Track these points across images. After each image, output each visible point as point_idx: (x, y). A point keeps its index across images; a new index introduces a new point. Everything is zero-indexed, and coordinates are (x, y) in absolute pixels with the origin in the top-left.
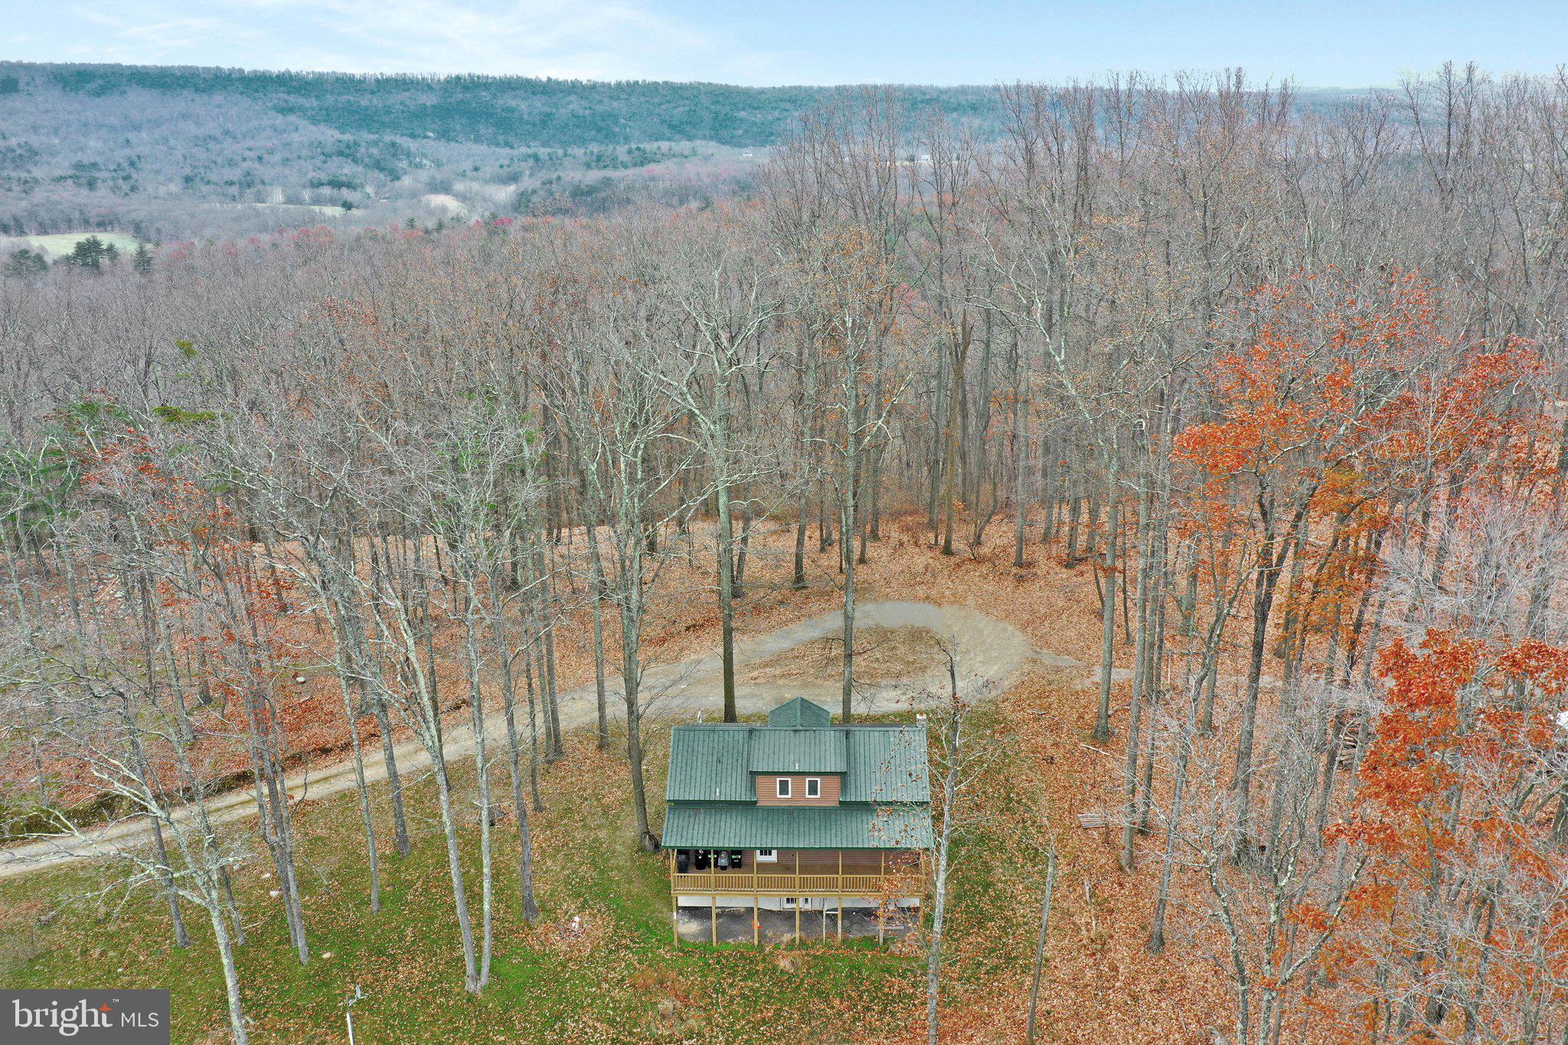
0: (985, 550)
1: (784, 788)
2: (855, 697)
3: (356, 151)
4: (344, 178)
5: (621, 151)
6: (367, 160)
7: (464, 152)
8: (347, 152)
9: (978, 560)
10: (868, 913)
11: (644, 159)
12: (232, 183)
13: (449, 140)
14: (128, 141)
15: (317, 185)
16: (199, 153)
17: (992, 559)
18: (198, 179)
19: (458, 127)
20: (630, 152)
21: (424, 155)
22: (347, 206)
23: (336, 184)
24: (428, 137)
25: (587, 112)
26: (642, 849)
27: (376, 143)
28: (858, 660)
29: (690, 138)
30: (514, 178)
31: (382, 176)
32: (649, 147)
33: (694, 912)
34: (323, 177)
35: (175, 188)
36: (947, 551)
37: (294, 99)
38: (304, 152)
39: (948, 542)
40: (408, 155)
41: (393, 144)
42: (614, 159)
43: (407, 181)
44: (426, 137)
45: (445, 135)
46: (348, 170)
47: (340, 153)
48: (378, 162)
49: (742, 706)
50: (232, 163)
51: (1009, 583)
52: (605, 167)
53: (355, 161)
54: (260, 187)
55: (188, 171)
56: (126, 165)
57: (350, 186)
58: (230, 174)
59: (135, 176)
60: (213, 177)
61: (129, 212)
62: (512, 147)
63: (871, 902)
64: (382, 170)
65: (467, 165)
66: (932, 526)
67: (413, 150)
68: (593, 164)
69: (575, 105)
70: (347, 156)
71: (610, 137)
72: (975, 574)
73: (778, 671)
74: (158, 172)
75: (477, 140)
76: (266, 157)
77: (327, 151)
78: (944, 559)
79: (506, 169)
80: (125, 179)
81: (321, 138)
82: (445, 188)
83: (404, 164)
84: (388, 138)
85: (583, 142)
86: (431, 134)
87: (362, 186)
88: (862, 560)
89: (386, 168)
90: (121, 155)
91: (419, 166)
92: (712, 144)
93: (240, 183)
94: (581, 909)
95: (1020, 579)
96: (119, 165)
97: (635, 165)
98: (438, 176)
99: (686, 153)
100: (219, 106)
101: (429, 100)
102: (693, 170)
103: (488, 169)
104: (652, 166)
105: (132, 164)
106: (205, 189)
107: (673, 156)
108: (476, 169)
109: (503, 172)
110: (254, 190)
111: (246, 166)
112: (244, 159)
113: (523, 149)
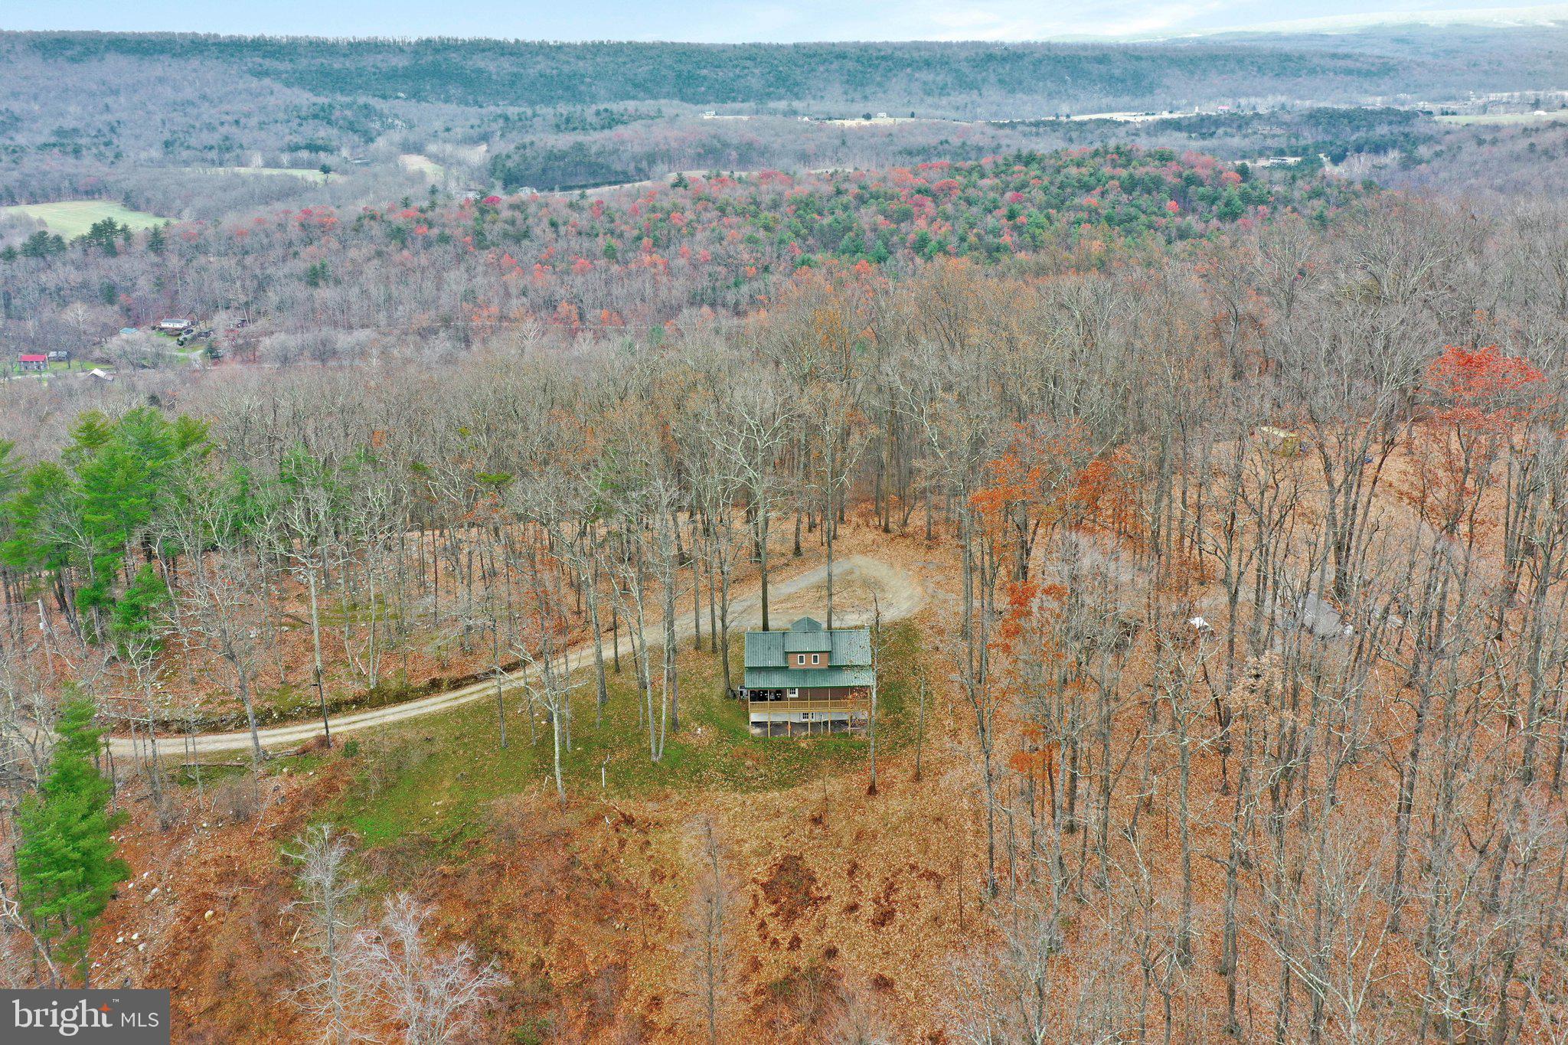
0: (909, 529)
1: (801, 660)
2: (834, 617)
3: (331, 114)
4: (320, 142)
5: (590, 112)
6: (341, 122)
7: (436, 113)
8: (323, 115)
9: (904, 536)
10: (844, 723)
11: (611, 121)
12: (211, 148)
13: (420, 101)
14: (107, 106)
15: (294, 148)
16: (179, 118)
17: (912, 536)
18: (177, 144)
19: (428, 88)
20: (597, 113)
21: (396, 116)
22: (326, 170)
23: (313, 148)
24: (398, 98)
25: (554, 72)
26: (727, 697)
27: (349, 106)
28: (834, 598)
29: (655, 97)
30: (485, 138)
31: (356, 138)
32: (616, 107)
33: (757, 724)
34: (300, 140)
35: (156, 153)
36: (887, 530)
37: (269, 63)
38: (281, 116)
39: (887, 525)
40: (381, 116)
41: (366, 106)
42: (583, 121)
43: (381, 143)
45: (416, 95)
46: (323, 133)
47: (315, 116)
48: (351, 123)
49: (772, 624)
50: (211, 128)
51: (923, 550)
52: (574, 129)
53: (330, 124)
54: (238, 151)
55: (167, 136)
56: (106, 130)
57: (325, 149)
58: (208, 138)
59: (115, 141)
60: (193, 141)
61: (118, 181)
62: (481, 107)
63: (846, 717)
64: (356, 132)
65: (438, 125)
66: (878, 513)
67: (386, 111)
68: (563, 127)
69: (542, 65)
70: (323, 118)
71: (576, 96)
72: (901, 545)
73: (789, 605)
74: (137, 137)
75: (447, 101)
76: (243, 121)
77: (303, 114)
78: (884, 535)
79: (476, 129)
80: (106, 144)
81: (297, 102)
82: (417, 149)
83: (377, 125)
84: (362, 100)
85: (548, 100)
86: (402, 95)
87: (339, 149)
88: (835, 537)
89: (361, 131)
90: (101, 120)
91: (392, 126)
92: (676, 102)
93: (220, 149)
94: (701, 725)
95: (929, 548)
96: (99, 131)
97: (603, 128)
98: (412, 137)
99: (652, 114)
100: (196, 71)
101: (400, 62)
102: (660, 134)
103: (459, 130)
104: (620, 129)
105: (113, 130)
106: (185, 154)
107: (640, 117)
108: (448, 130)
109: (474, 133)
110: (233, 154)
111: (224, 130)
112: (222, 124)
113: (492, 108)
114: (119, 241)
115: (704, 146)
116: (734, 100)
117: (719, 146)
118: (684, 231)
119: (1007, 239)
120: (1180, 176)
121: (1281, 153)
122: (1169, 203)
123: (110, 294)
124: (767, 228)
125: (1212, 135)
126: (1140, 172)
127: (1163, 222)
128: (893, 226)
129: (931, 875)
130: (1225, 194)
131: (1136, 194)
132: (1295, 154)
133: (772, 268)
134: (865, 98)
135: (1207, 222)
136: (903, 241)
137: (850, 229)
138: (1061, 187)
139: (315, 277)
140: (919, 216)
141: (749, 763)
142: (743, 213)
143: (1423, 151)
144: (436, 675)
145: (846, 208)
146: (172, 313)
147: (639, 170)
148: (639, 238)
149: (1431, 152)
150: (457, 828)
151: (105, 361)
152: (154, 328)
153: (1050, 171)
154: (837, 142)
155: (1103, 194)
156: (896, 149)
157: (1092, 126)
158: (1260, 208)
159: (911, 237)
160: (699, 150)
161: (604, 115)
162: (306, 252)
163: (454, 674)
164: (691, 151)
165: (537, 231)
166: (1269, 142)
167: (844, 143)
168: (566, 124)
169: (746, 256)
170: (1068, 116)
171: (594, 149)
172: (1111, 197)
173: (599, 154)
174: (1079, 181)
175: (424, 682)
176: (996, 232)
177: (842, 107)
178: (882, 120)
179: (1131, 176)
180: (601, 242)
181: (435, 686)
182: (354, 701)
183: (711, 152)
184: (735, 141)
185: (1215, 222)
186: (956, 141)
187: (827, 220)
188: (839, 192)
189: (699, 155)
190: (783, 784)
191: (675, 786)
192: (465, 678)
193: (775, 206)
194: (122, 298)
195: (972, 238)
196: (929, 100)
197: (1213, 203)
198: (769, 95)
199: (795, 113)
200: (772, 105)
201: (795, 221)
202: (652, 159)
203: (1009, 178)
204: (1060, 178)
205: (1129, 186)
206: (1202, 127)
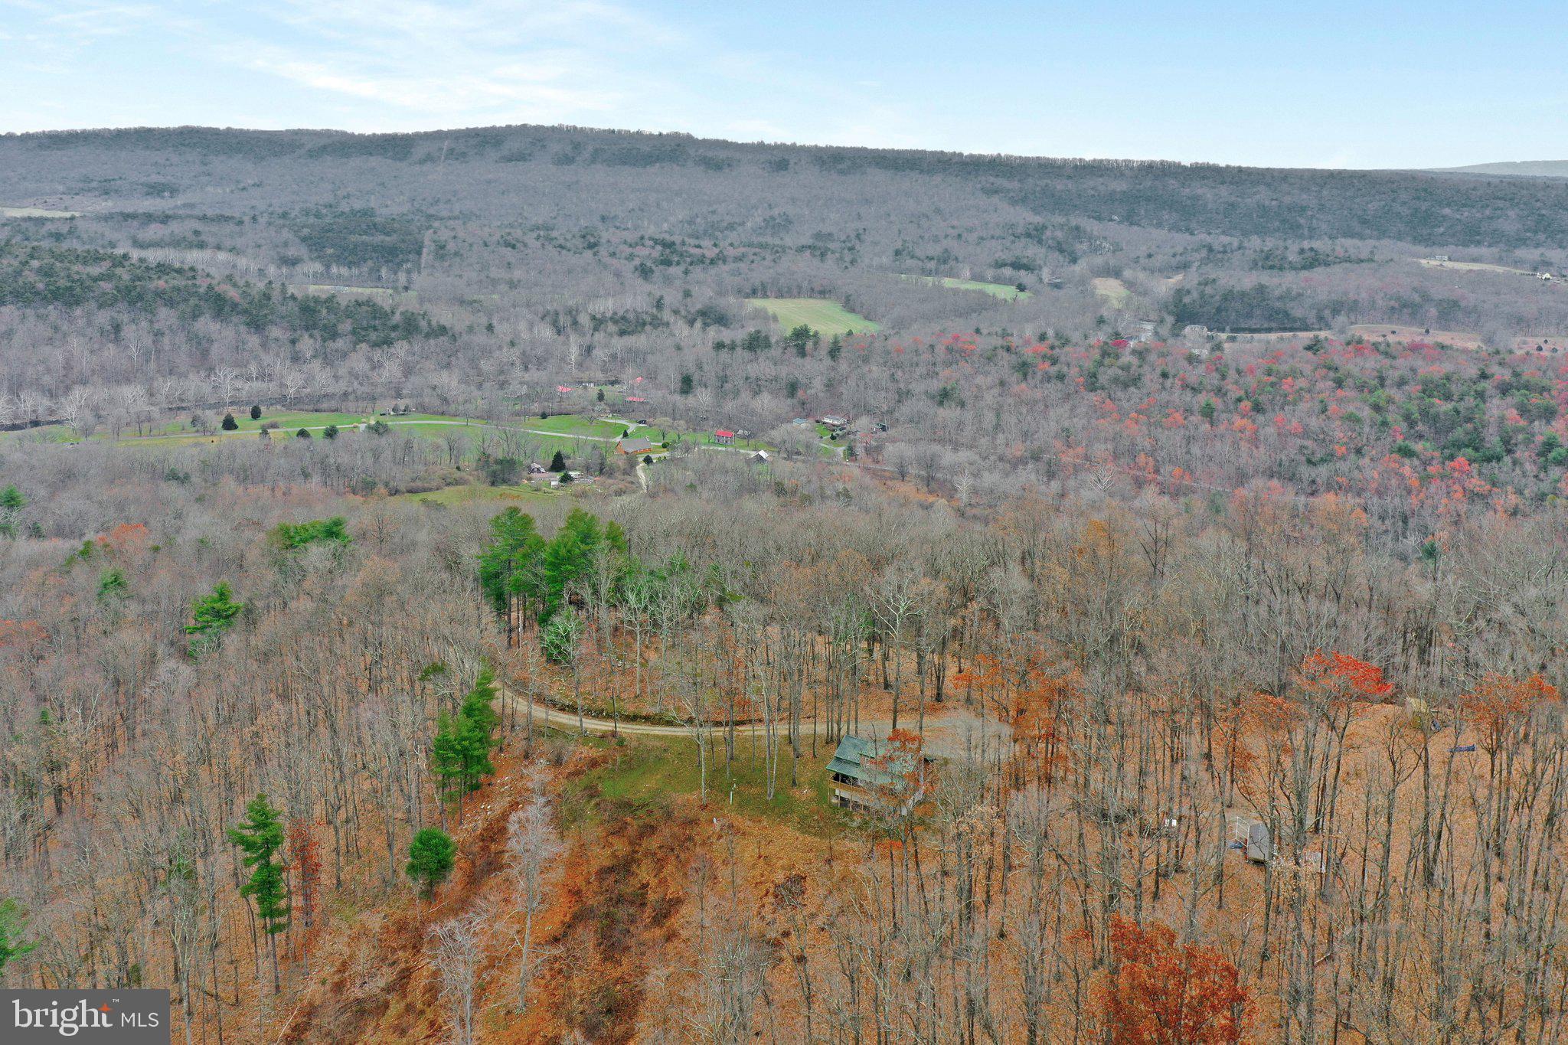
3: (1043, 233)
4: (1025, 261)
5: (1296, 249)
6: (1050, 242)
7: (1143, 237)
8: (1035, 234)
11: (1313, 261)
12: (932, 259)
13: (1131, 224)
14: (859, 215)
15: (1001, 264)
16: (912, 229)
18: (905, 253)
19: (1143, 212)
20: (1302, 251)
21: (1106, 238)
22: (1020, 287)
23: (1017, 266)
25: (1274, 203)
27: (1062, 226)
30: (1183, 267)
31: (1061, 258)
34: (1007, 257)
35: (885, 260)
37: (1001, 182)
38: (998, 232)
40: (1091, 238)
41: (1077, 228)
43: (1082, 264)
44: (1111, 220)
45: (1130, 219)
46: (1031, 251)
47: (1028, 235)
48: (1060, 243)
50: (936, 239)
53: (1040, 242)
54: (953, 263)
55: (899, 245)
56: (853, 236)
57: (1027, 268)
58: (932, 250)
59: (858, 247)
60: (918, 252)
62: (1192, 234)
64: (1062, 251)
65: (1143, 251)
67: (1096, 233)
69: (1263, 195)
70: (1035, 237)
71: (1288, 230)
74: (875, 244)
75: (1159, 225)
76: (965, 235)
77: (1018, 232)
79: (1178, 258)
80: (849, 250)
81: (1015, 219)
82: (1116, 273)
83: (1085, 246)
84: (1074, 221)
85: (1262, 231)
86: (1116, 218)
87: (1040, 268)
89: (1067, 251)
90: (851, 227)
91: (1098, 249)
92: (1401, 243)
93: (939, 260)
96: (848, 236)
97: (1304, 268)
98: (1114, 261)
100: (937, 186)
101: (1120, 186)
103: (1160, 257)
105: (858, 236)
106: (909, 262)
107: (1346, 260)
108: (1150, 256)
109: (1174, 262)
110: (947, 266)
111: (945, 243)
112: (946, 236)
113: (1203, 236)
114: (809, 345)
115: (1402, 298)
117: (1418, 300)
123: (793, 388)
124: (1376, 407)
128: (1524, 423)
136: (1529, 441)
137: (1471, 420)
139: (944, 397)
141: (817, 817)
142: (1361, 387)
144: (694, 716)
145: (1479, 395)
146: (833, 411)
147: (1320, 318)
148: (1239, 400)
150: (648, 800)
151: (770, 445)
152: (818, 422)
159: (1541, 438)
160: (1392, 303)
161: (1309, 254)
162: (944, 373)
164: (1383, 304)
165: (1146, 380)
168: (1269, 262)
169: (1340, 434)
171: (1277, 293)
173: (1280, 298)
180: (1202, 399)
181: (689, 722)
188: (1482, 376)
191: (768, 816)
193: (1401, 383)
194: (800, 393)
198: (1521, 241)
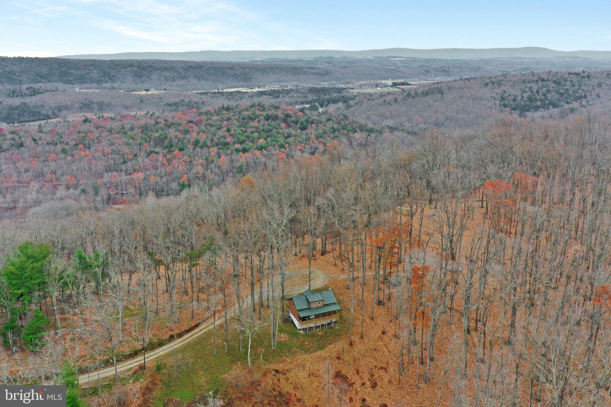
1: (315, 304)
5: (23, 88)
11: (35, 92)
20: (28, 89)
26: (284, 322)
32: (37, 86)
42: (21, 92)
52: (18, 96)
68: (12, 95)
71: (14, 81)
92: (62, 84)
94: (281, 333)
99: (53, 89)
104: (40, 96)
107: (47, 91)
115: (82, 103)
116: (86, 83)
117: (88, 103)
118: (96, 141)
119: (229, 140)
120: (283, 114)
121: (302, 103)
122: (282, 124)
124: (132, 138)
125: (278, 97)
126: (270, 113)
127: (282, 131)
128: (184, 136)
129: (382, 368)
130: (300, 120)
131: (270, 121)
132: (307, 103)
133: (138, 155)
134: (142, 82)
135: (296, 130)
136: (189, 142)
137: (166, 138)
138: (243, 119)
140: (192, 132)
141: (306, 343)
142: (119, 133)
143: (351, 103)
144: (170, 333)
145: (162, 130)
147: (54, 114)
148: (77, 145)
149: (354, 103)
153: (237, 113)
154: (139, 101)
155: (259, 121)
156: (164, 103)
157: (235, 94)
158: (313, 125)
159: (192, 140)
160: (81, 105)
161: (31, 90)
163: (177, 331)
164: (77, 106)
165: (27, 143)
166: (298, 99)
167: (142, 101)
169: (127, 150)
170: (222, 90)
171: (31, 105)
172: (262, 122)
173: (34, 107)
174: (249, 117)
175: (167, 337)
176: (224, 137)
177: (133, 86)
178: (153, 92)
179: (267, 115)
180: (59, 147)
181: (172, 338)
182: (143, 349)
183: (86, 106)
184: (96, 101)
185: (299, 131)
186: (187, 100)
187: (157, 135)
188: (157, 123)
189: (81, 107)
190: (321, 348)
191: (286, 356)
192: (183, 332)
193: (132, 129)
195: (216, 140)
196: (168, 83)
197: (297, 124)
198: (101, 81)
199: (114, 88)
200: (105, 85)
201: (144, 136)
202: (60, 109)
203: (223, 116)
204: (241, 116)
205: (267, 118)
206: (273, 94)
